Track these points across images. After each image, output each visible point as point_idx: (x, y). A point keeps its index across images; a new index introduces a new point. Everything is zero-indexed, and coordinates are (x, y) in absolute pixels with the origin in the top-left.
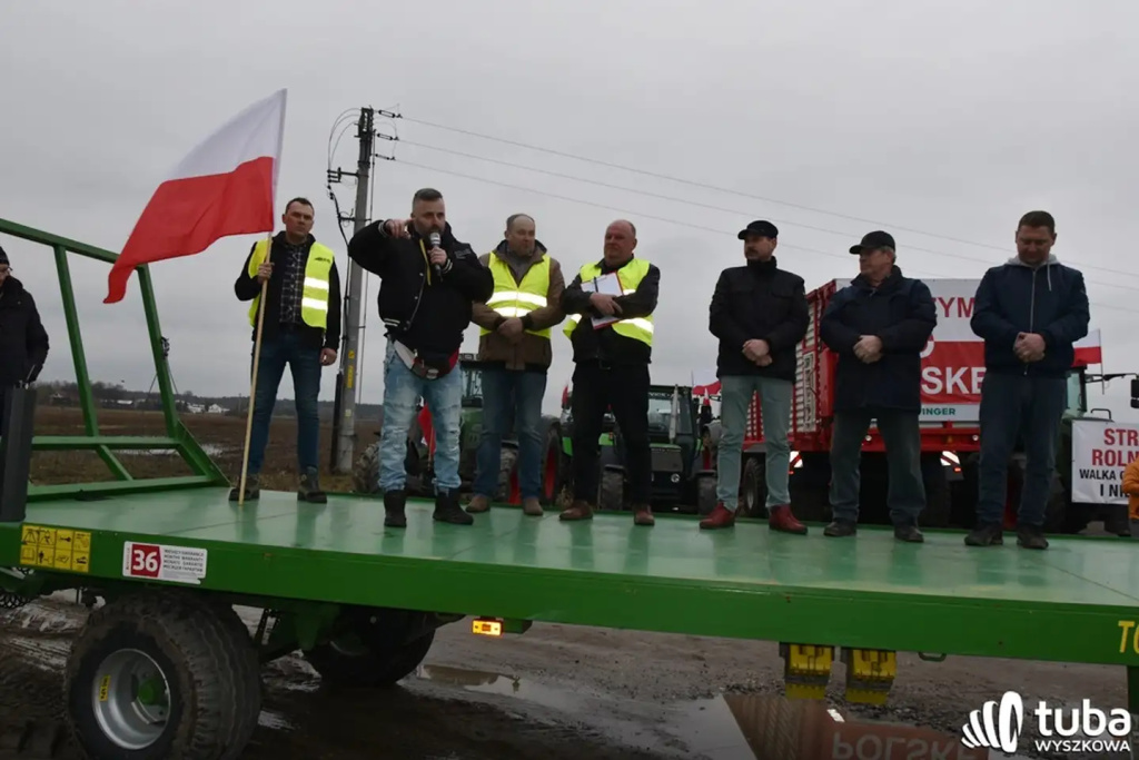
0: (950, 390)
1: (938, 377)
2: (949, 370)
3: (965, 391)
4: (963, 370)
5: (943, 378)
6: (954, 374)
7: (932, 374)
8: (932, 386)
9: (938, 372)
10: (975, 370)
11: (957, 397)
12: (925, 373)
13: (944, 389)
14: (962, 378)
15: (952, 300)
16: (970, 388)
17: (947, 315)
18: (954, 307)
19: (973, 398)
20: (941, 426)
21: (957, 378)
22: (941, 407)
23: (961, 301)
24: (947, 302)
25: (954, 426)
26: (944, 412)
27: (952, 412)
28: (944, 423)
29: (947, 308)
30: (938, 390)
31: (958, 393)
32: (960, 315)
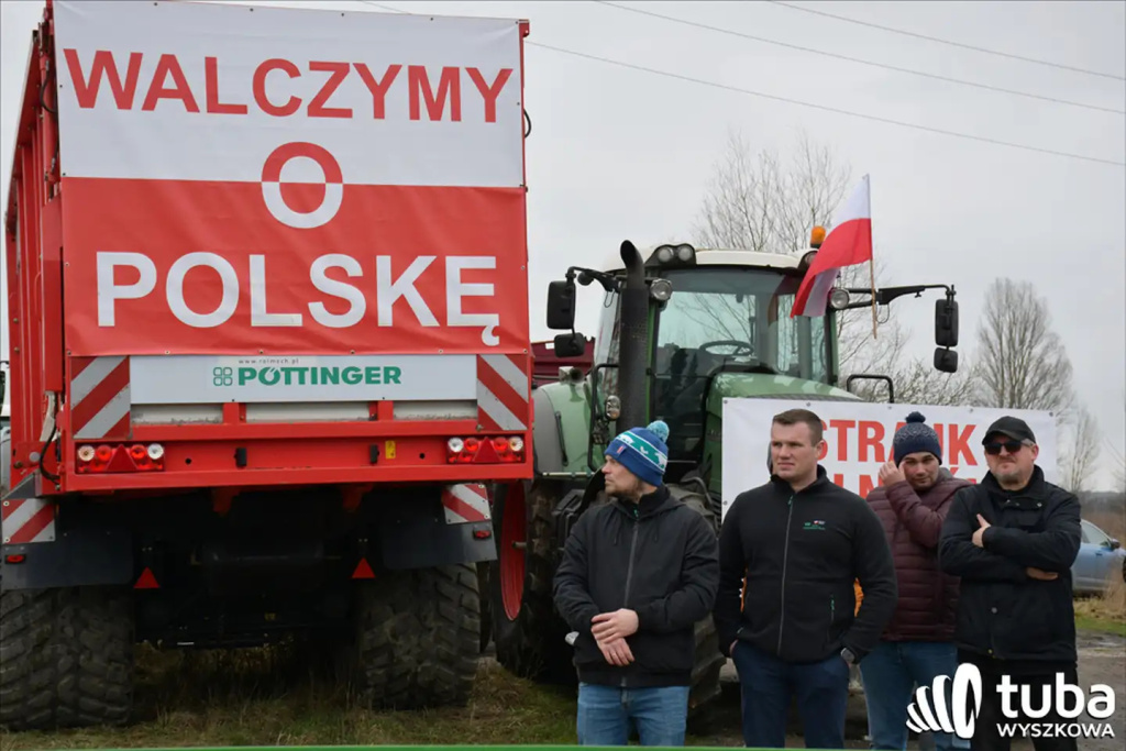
0: (385, 317)
1: (354, 281)
2: (384, 263)
3: (426, 318)
4: (421, 263)
5: (367, 284)
6: (396, 274)
7: (337, 273)
8: (339, 305)
9: (354, 268)
10: (455, 265)
11: (405, 336)
12: (318, 270)
13: (371, 316)
14: (416, 284)
15: (393, 71)
16: (440, 313)
17: (379, 112)
18: (398, 93)
19: (454, 340)
20: (364, 414)
21: (406, 286)
22: (361, 362)
23: (417, 74)
24: (378, 79)
25: (401, 414)
26: (370, 375)
27: (393, 375)
28: (373, 405)
29: (379, 91)
30: (354, 316)
31: (407, 325)
32: (415, 115)
